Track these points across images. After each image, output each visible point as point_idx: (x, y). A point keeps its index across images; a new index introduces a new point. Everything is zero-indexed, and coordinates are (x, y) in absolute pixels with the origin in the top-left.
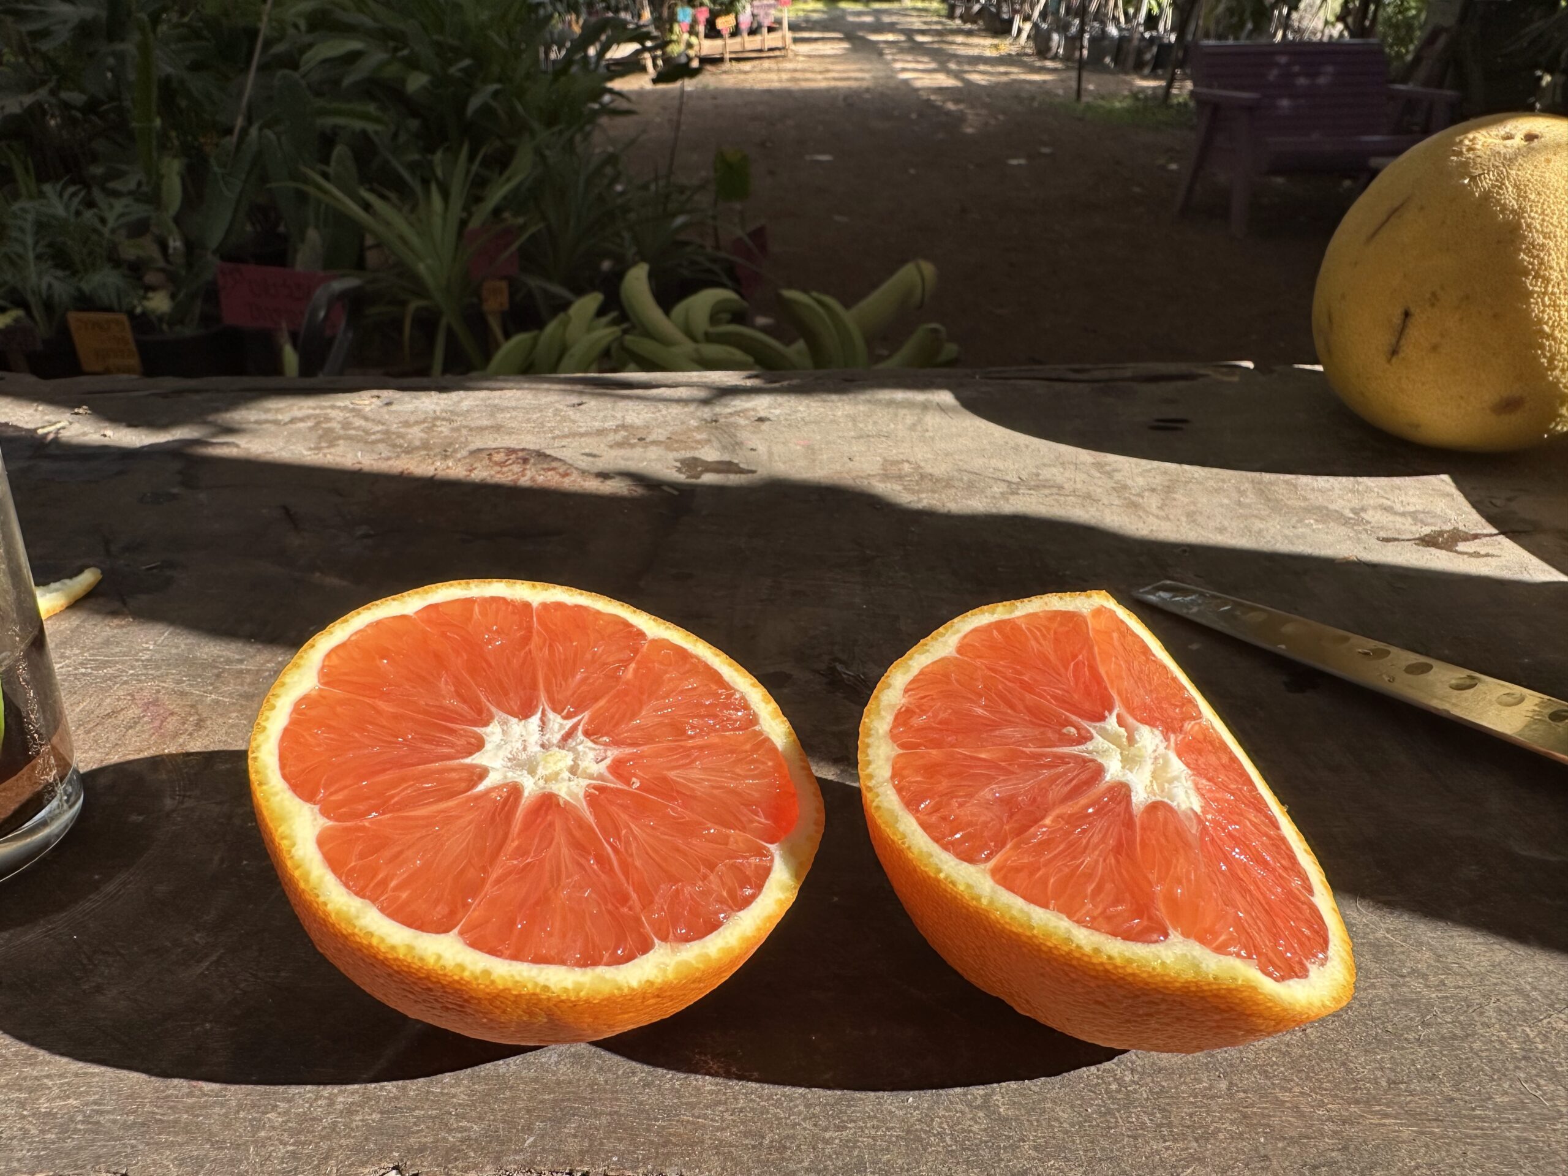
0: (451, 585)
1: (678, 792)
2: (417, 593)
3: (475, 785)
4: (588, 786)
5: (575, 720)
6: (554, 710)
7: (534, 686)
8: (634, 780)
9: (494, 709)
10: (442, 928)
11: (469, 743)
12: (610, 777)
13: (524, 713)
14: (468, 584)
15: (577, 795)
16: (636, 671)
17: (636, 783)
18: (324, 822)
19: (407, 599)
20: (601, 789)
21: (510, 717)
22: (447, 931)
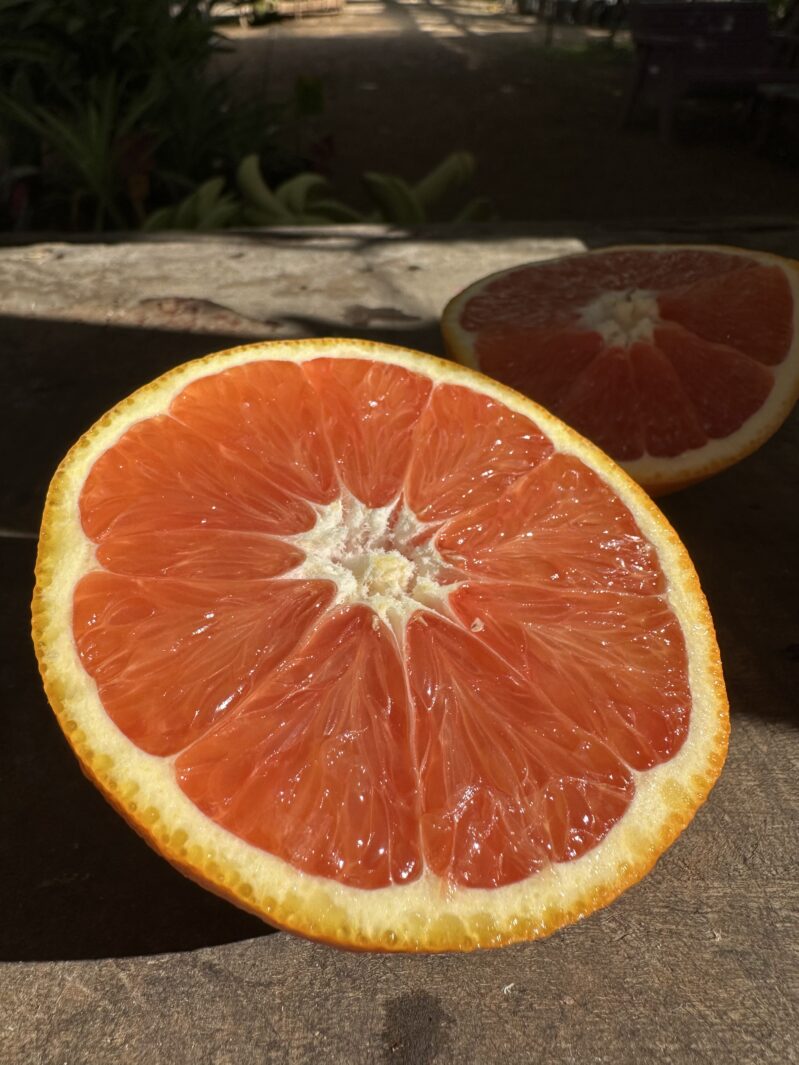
0: (354, 343)
1: (530, 655)
2: (314, 343)
3: (281, 570)
4: (418, 611)
5: (432, 525)
6: (412, 507)
7: (399, 473)
8: (478, 621)
9: (343, 487)
10: (159, 748)
11: (299, 519)
12: (450, 610)
13: (376, 501)
14: (372, 345)
15: (400, 619)
16: (527, 486)
17: (479, 626)
18: (95, 566)
19: (301, 346)
20: (432, 621)
21: (357, 501)
22: (164, 754)
